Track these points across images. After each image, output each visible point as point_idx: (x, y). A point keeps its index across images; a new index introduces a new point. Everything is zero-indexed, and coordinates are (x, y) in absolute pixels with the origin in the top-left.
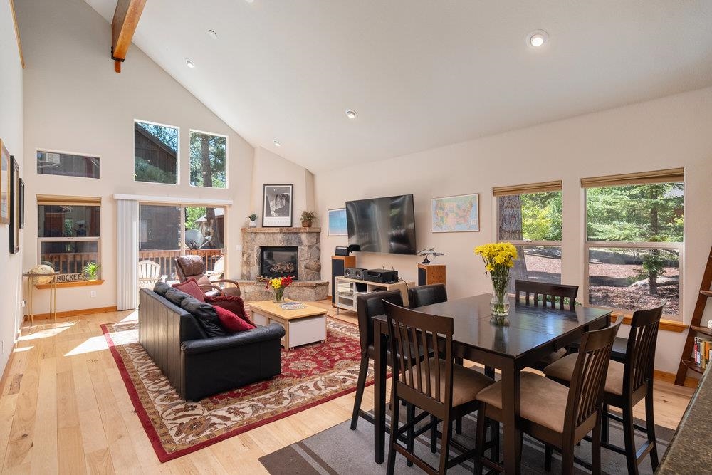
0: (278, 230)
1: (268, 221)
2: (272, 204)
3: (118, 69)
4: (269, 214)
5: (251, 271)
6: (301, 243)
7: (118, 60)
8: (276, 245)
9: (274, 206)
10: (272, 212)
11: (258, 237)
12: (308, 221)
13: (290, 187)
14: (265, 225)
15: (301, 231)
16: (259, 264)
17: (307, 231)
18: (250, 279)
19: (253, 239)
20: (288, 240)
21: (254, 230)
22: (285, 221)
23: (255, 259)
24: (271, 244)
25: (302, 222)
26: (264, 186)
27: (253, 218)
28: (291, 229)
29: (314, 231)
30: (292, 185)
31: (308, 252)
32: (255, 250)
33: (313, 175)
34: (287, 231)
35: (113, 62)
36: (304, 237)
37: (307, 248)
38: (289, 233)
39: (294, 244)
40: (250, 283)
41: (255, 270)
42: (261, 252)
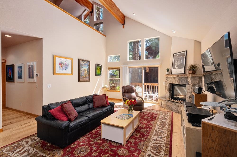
0: (176, 76)
1: (174, 71)
2: (176, 62)
3: (123, 27)
4: (175, 68)
6: (188, 83)
7: (123, 24)
8: (176, 83)
9: (177, 64)
10: (176, 67)
11: (169, 79)
12: (191, 70)
13: (185, 52)
14: (172, 73)
15: (187, 76)
16: (170, 92)
17: (191, 76)
18: (166, 98)
19: (167, 80)
20: (182, 81)
21: (167, 76)
22: (182, 71)
23: (168, 89)
24: (174, 83)
25: (188, 71)
26: (174, 54)
27: (168, 70)
28: (184, 75)
29: (196, 76)
30: (186, 51)
31: (192, 88)
32: (168, 85)
33: (200, 43)
34: (182, 76)
35: (122, 26)
36: (189, 79)
37: (191, 86)
38: (182, 77)
39: (184, 84)
40: (163, 100)
41: (168, 94)
42: (172, 86)
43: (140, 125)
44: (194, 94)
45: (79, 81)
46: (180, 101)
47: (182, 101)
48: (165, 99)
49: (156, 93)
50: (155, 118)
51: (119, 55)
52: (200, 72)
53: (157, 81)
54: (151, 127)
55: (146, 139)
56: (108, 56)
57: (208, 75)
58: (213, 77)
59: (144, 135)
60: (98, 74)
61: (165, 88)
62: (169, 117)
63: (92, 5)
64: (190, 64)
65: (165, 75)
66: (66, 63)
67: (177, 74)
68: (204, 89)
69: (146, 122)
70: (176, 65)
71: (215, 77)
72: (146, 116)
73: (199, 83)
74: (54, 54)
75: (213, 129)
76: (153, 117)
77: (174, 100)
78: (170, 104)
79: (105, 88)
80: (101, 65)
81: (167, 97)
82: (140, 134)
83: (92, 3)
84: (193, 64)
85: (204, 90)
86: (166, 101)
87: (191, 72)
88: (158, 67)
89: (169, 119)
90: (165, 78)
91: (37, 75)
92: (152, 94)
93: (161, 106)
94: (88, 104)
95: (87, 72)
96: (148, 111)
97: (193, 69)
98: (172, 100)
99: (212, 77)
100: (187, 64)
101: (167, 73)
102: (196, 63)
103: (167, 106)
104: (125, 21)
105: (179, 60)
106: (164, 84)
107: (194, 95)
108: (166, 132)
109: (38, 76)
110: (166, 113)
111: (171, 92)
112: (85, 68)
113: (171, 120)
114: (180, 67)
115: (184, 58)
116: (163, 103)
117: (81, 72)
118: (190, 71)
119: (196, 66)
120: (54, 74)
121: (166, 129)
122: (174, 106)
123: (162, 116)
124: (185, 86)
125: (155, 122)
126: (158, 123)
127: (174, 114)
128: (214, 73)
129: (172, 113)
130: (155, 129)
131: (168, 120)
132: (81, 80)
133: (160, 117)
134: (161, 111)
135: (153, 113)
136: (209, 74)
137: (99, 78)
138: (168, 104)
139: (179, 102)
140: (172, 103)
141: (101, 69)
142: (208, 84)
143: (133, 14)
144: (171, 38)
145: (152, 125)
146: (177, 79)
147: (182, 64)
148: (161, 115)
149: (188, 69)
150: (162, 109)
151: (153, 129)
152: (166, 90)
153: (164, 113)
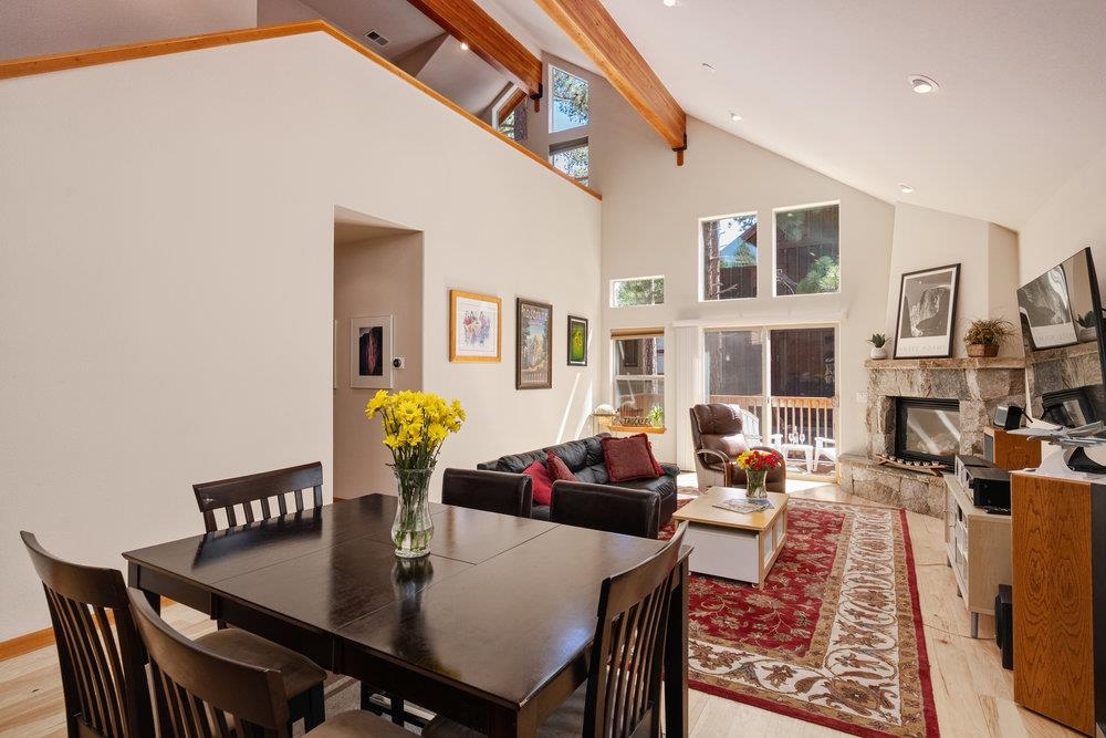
0: (915, 365)
1: (906, 347)
2: (914, 311)
3: (680, 162)
4: (907, 334)
5: (874, 443)
6: (965, 393)
7: (680, 150)
8: (915, 394)
9: (917, 315)
10: (913, 328)
11: (884, 379)
12: (980, 343)
13: (954, 270)
14: (898, 355)
15: (964, 365)
16: (887, 431)
17: (978, 366)
18: (870, 457)
19: (875, 382)
20: (939, 386)
21: (876, 364)
22: (940, 345)
23: (879, 420)
24: (906, 393)
25: (967, 347)
26: (903, 276)
27: (879, 341)
28: (949, 361)
29: (1000, 366)
30: (959, 266)
31: (981, 413)
32: (879, 404)
33: (1015, 234)
34: (939, 366)
35: (675, 154)
36: (972, 379)
37: (980, 406)
38: (941, 371)
39: (952, 396)
40: (860, 465)
41: (880, 441)
42: (898, 408)
43: (790, 545)
44: (991, 432)
45: (518, 386)
46: (935, 465)
47: (943, 466)
48: (868, 462)
49: (819, 440)
50: (839, 526)
51: (660, 277)
52: (1014, 350)
53: (828, 390)
54: (831, 549)
55: (825, 577)
56: (611, 281)
57: (1049, 364)
58: (1069, 370)
59: (813, 570)
60: (576, 357)
61: (868, 415)
62: (890, 524)
63: (540, 65)
64: (975, 321)
65: (867, 362)
66: (482, 318)
67: (917, 358)
68: (1029, 412)
69: (806, 537)
70: (915, 322)
71: (1076, 373)
72: (797, 520)
73: (1011, 392)
74: (454, 286)
75: (1037, 487)
76: (828, 524)
77: (908, 464)
78: (890, 479)
79: (602, 415)
80: (587, 320)
81: (875, 451)
82: (799, 566)
83: (538, 57)
84: (985, 318)
85: (1030, 416)
86: (873, 467)
87: (979, 349)
88: (833, 329)
89: (895, 529)
90: (863, 377)
91: (397, 363)
92: (800, 442)
93: (853, 491)
94: (593, 467)
95: (540, 348)
96: (800, 504)
97: (988, 339)
98: (900, 461)
99: (1064, 371)
100: (961, 316)
101: (874, 352)
102: (997, 316)
103: (878, 486)
104: (685, 136)
105: (927, 301)
106: (862, 399)
107: (993, 435)
108: (892, 563)
109: (402, 366)
110: (874, 512)
111: (894, 432)
112: (535, 334)
113: (902, 532)
114: (931, 328)
115: (947, 292)
116: (860, 474)
117: (525, 350)
118: (974, 347)
119: (1001, 326)
120: (450, 360)
121: (888, 554)
122: (909, 487)
123: (863, 520)
124: (952, 405)
125: (841, 537)
126: (852, 539)
127: (910, 516)
128: (1073, 353)
129: (903, 512)
130: (849, 556)
131: (891, 533)
132: (524, 381)
133: (855, 525)
134: (855, 506)
135: (824, 513)
136: (1052, 357)
137: (579, 374)
138: (881, 481)
139: (930, 471)
140: (900, 475)
141: (585, 335)
142: (1045, 397)
143: (733, 115)
144: (890, 208)
145: (831, 544)
146: (920, 379)
147: (941, 315)
148: (857, 518)
149: (965, 340)
150: (856, 500)
151: (839, 553)
152: (869, 424)
153: (870, 512)
